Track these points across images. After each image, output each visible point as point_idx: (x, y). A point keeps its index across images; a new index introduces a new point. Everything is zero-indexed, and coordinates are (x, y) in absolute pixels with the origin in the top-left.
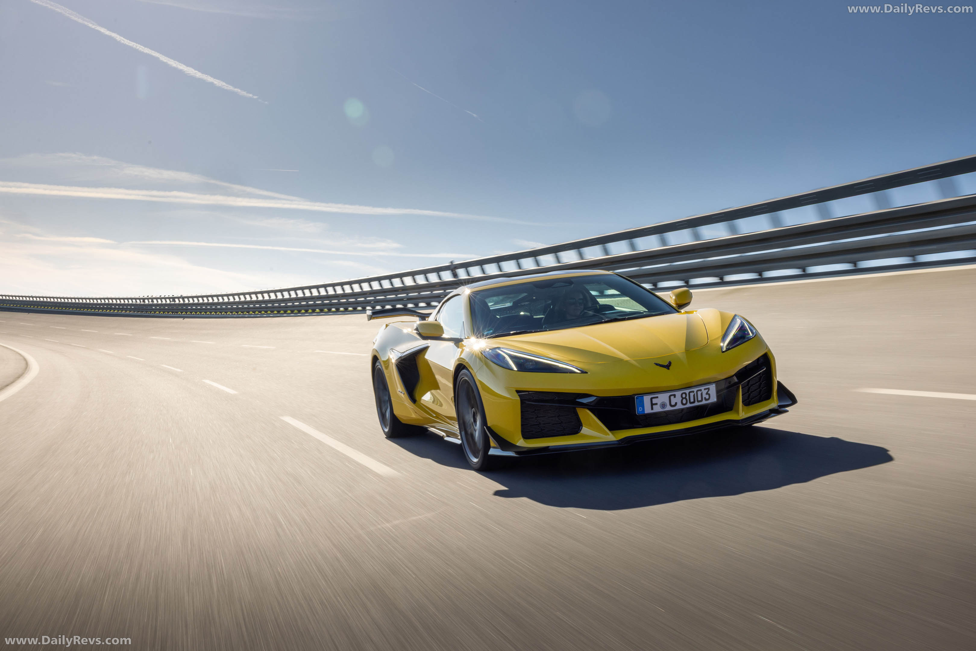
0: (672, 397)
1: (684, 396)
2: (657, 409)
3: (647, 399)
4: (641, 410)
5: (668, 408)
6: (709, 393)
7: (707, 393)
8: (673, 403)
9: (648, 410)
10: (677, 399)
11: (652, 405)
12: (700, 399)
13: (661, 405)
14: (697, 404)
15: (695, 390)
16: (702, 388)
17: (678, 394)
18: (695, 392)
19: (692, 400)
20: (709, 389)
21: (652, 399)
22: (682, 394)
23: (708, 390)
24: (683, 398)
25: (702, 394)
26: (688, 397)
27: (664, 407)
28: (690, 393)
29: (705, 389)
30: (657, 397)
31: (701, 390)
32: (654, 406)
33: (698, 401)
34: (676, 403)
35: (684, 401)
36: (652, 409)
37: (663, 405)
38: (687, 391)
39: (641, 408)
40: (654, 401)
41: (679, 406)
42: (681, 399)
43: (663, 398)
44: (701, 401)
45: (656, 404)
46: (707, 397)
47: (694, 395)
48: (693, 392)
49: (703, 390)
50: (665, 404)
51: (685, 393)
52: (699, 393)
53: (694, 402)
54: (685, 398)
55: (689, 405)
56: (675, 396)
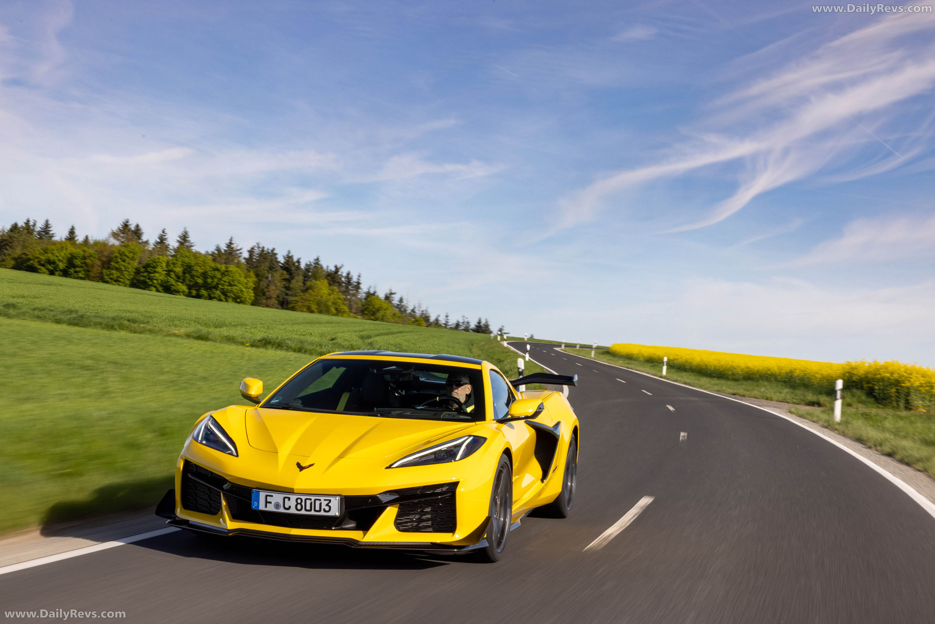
0: (286, 500)
1: (299, 501)
2: (271, 508)
3: (262, 495)
4: (256, 505)
5: (282, 510)
6: (329, 505)
7: (327, 505)
8: (287, 506)
9: (262, 507)
10: (292, 503)
11: (267, 502)
12: (317, 508)
13: (275, 505)
14: (313, 513)
15: (313, 498)
16: (322, 498)
17: (293, 498)
18: (313, 501)
19: (308, 508)
20: (330, 501)
21: (267, 496)
22: (297, 499)
23: (328, 502)
24: (298, 504)
25: (321, 504)
26: (303, 504)
27: (277, 508)
28: (306, 500)
29: (325, 500)
30: (272, 496)
31: (320, 500)
32: (268, 504)
33: (315, 511)
34: (290, 507)
35: (299, 507)
36: (266, 507)
37: (277, 506)
38: (303, 498)
39: (256, 503)
40: (269, 499)
41: (293, 511)
42: (296, 503)
43: (277, 498)
44: (320, 511)
45: (270, 503)
46: (327, 509)
47: (311, 503)
48: (311, 499)
49: (322, 501)
50: (279, 505)
51: (301, 500)
52: (318, 503)
53: (310, 510)
54: (301, 504)
55: (303, 512)
56: (289, 499)
